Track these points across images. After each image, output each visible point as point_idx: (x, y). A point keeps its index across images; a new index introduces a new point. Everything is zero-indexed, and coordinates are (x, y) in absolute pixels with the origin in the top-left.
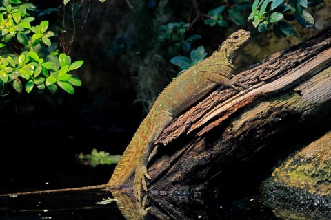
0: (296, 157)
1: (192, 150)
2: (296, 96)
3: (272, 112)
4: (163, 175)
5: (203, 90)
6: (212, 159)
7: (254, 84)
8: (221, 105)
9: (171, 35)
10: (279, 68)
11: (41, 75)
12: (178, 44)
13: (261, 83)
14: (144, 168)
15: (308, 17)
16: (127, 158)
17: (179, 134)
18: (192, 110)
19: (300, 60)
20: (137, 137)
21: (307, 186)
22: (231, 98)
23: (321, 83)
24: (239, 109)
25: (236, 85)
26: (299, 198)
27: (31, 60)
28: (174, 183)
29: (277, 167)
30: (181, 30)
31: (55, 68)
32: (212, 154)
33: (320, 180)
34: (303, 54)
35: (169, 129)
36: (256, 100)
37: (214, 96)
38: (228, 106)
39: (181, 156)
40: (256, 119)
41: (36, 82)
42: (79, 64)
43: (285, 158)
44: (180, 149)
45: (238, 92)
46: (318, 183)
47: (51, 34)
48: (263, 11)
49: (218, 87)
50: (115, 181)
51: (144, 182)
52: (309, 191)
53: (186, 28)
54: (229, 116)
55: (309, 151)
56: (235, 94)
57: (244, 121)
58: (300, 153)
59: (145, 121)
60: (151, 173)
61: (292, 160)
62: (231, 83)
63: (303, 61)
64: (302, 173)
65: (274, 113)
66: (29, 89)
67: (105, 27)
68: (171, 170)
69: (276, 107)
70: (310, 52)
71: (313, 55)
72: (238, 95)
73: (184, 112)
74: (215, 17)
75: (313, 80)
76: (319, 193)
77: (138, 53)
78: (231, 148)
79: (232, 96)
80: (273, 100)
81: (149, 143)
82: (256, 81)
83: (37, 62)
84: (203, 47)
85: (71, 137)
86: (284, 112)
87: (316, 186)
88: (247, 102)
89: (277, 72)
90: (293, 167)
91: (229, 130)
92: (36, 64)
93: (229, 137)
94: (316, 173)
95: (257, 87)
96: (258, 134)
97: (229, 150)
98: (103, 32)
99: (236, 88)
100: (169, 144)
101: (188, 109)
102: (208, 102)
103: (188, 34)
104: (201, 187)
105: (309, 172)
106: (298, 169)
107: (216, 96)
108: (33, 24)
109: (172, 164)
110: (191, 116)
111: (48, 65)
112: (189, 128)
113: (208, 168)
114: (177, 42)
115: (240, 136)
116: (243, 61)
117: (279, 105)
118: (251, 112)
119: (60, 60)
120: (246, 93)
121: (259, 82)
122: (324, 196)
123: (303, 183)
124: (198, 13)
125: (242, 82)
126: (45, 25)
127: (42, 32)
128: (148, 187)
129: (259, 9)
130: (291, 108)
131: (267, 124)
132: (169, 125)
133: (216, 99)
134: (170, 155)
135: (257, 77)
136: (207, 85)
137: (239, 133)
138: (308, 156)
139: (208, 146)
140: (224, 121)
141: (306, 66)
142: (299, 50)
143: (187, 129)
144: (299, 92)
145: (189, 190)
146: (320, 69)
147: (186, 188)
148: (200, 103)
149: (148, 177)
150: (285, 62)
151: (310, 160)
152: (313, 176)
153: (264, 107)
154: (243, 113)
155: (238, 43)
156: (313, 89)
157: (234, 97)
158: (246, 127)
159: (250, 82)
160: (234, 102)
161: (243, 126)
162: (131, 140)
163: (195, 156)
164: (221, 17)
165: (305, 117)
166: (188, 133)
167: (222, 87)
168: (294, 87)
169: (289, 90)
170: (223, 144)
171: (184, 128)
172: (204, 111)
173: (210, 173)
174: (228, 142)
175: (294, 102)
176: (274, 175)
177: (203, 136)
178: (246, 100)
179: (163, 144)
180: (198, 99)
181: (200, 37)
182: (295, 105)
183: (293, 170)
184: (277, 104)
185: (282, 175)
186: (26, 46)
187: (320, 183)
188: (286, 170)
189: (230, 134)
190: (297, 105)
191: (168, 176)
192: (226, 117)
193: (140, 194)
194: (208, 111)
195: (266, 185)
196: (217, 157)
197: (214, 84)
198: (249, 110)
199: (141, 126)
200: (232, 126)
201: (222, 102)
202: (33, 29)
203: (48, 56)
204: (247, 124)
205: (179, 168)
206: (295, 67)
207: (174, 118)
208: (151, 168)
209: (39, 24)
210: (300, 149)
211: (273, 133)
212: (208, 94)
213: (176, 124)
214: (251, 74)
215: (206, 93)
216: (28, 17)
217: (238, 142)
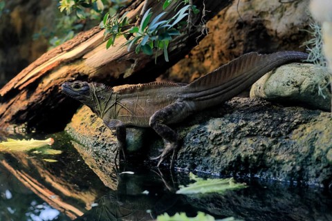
1: (19, 99)
3: (69, 73)
4: (1, 117)
6: (29, 107)
7: (60, 53)
8: (38, 67)
13: (64, 52)
17: (10, 88)
19: (89, 36)
22: (45, 63)
24: (47, 71)
28: (6, 122)
32: (29, 102)
34: (92, 32)
36: (59, 65)
38: (42, 68)
39: (12, 103)
40: (58, 78)
54: (40, 76)
56: (48, 60)
57: (51, 79)
63: (91, 37)
68: (6, 113)
69: (72, 69)
71: (97, 33)
75: (95, 50)
79: (46, 61)
80: (71, 65)
82: (60, 51)
86: (76, 74)
88: (53, 66)
89: (73, 45)
91: (40, 85)
93: (40, 91)
95: (61, 55)
97: (40, 100)
104: (23, 125)
109: (7, 109)
113: (26, 113)
115: (47, 90)
117: (74, 69)
118: (56, 73)
120: (54, 59)
121: (62, 51)
130: (81, 71)
134: (8, 102)
135: (62, 48)
137: (47, 88)
139: (28, 97)
143: (15, 85)
146: (101, 43)
153: (64, 70)
154: (51, 74)
158: (52, 84)
159: (57, 51)
160: (46, 65)
161: (50, 83)
163: (20, 104)
165: (91, 78)
166: (15, 87)
168: (83, 56)
169: (79, 58)
170: (37, 95)
171: (13, 84)
172: (27, 72)
173: (28, 116)
174: (39, 94)
175: (84, 67)
178: (52, 64)
179: (1, 95)
182: (84, 69)
189: (41, 89)
192: (38, 77)
194: (30, 72)
196: (32, 105)
200: (43, 83)
204: (53, 81)
205: (10, 112)
206: (85, 41)
217: (46, 95)
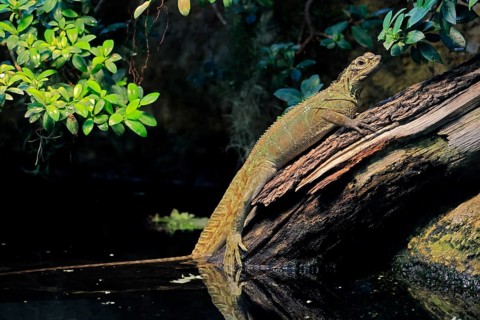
0: (440, 223)
1: (302, 212)
2: (441, 142)
3: (408, 163)
4: (264, 245)
5: (317, 133)
6: (328, 225)
7: (385, 125)
8: (340, 152)
9: (276, 60)
10: (418, 104)
11: (104, 112)
12: (284, 72)
13: (394, 124)
14: (238, 236)
15: (457, 36)
16: (215, 223)
17: (285, 191)
18: (302, 160)
19: (446, 94)
20: (229, 194)
21: (454, 262)
22: (354, 145)
23: (474, 125)
24: (364, 159)
25: (361, 127)
26: (443, 277)
27: (90, 92)
28: (278, 256)
29: (414, 236)
30: (289, 54)
31: (122, 103)
32: (328, 218)
33: (471, 254)
34: (450, 86)
35: (271, 184)
36: (387, 147)
37: (331, 141)
38: (350, 154)
39: (287, 220)
40: (387, 172)
41: (97, 120)
42: (153, 97)
43: (425, 224)
44: (286, 211)
45: (363, 136)
46: (469, 257)
47: (117, 57)
48: (397, 29)
49: (337, 129)
50: (200, 252)
51: (237, 254)
52: (457, 269)
53: (296, 50)
54: (351, 169)
55: (457, 215)
56: (359, 139)
57: (370, 174)
58: (445, 218)
59: (239, 174)
60: (248, 243)
61: (434, 227)
62: (354, 123)
63: (450, 96)
64: (448, 245)
65: (411, 164)
66: (87, 130)
67: (189, 49)
68: (274, 239)
69: (414, 156)
70: (460, 83)
71: (464, 88)
72: (363, 140)
73: (291, 162)
74: (334, 37)
75: (463, 120)
76: (469, 271)
77: (231, 83)
78: (354, 210)
79: (355, 141)
80: (409, 148)
81: (245, 203)
82: (387, 121)
83: (99, 95)
84: (317, 76)
85: (142, 194)
86: (424, 164)
87: (466, 263)
88: (375, 150)
89: (415, 110)
90: (435, 236)
91: (350, 186)
92: (97, 97)
93: (351, 196)
94: (467, 245)
95: (389, 130)
96: (390, 192)
97: (351, 213)
98: (186, 54)
99: (361, 131)
100: (272, 204)
101: (297, 158)
102: (324, 149)
103: (298, 58)
104: (313, 261)
105: (457, 243)
106: (442, 240)
107: (334, 141)
108: (93, 44)
109: (275, 231)
110: (301, 167)
111: (112, 99)
112: (298, 183)
113: (322, 237)
114: (283, 68)
115: (365, 194)
116: (370, 94)
117: (418, 154)
118: (380, 162)
119: (129, 92)
120: (374, 137)
121: (391, 123)
122: (476, 276)
123: (448, 258)
124: (312, 32)
125: (369, 123)
126: (109, 45)
127: (106, 55)
128: (243, 261)
129: (392, 26)
130: (433, 157)
131: (402, 178)
132: (272, 179)
133: (335, 145)
134: (273, 220)
135: (389, 117)
136: (322, 127)
137: (364, 190)
138: (456, 222)
139: (323, 208)
140: (344, 174)
141: (454, 102)
142: (444, 81)
143: (295, 185)
144: (445, 137)
145: (298, 266)
146: (473, 107)
147: (293, 263)
148: (313, 151)
149: (243, 247)
150: (427, 97)
151: (458, 227)
152: (462, 248)
153: (397, 157)
154: (370, 164)
155: (365, 71)
156: (462, 133)
157: (358, 143)
158: (374, 183)
159: (380, 122)
160: (358, 149)
161: (370, 181)
162: (221, 198)
163: (305, 221)
164: (342, 36)
165: (452, 169)
166: (297, 189)
167: (342, 129)
168: (438, 130)
169: (431, 134)
170: (343, 204)
171: (291, 183)
172: (318, 161)
173: (325, 244)
174: (349, 202)
175: (439, 150)
176: (410, 247)
177: (316, 194)
178: (374, 146)
179: (263, 204)
180: (310, 145)
181: (314, 62)
182: (439, 154)
183: (435, 240)
184: (415, 152)
185: (420, 247)
186: (85, 73)
187: (471, 257)
188: (427, 241)
189: (352, 192)
190: (442, 154)
191: (270, 247)
192: (346, 169)
193: (232, 269)
194: (323, 161)
195: (399, 259)
196: (335, 222)
197: (331, 125)
198: (378, 160)
199: (234, 180)
200: (355, 181)
201: (342, 149)
202: (94, 51)
203: (113, 87)
204: (374, 178)
205: (285, 236)
206: (439, 103)
207: (278, 170)
208: (248, 236)
209: (101, 44)
210: (445, 212)
211: (409, 190)
212: (324, 139)
213: (281, 178)
214: (381, 112)
215: (321, 137)
216: (86, 34)
217: (363, 203)
